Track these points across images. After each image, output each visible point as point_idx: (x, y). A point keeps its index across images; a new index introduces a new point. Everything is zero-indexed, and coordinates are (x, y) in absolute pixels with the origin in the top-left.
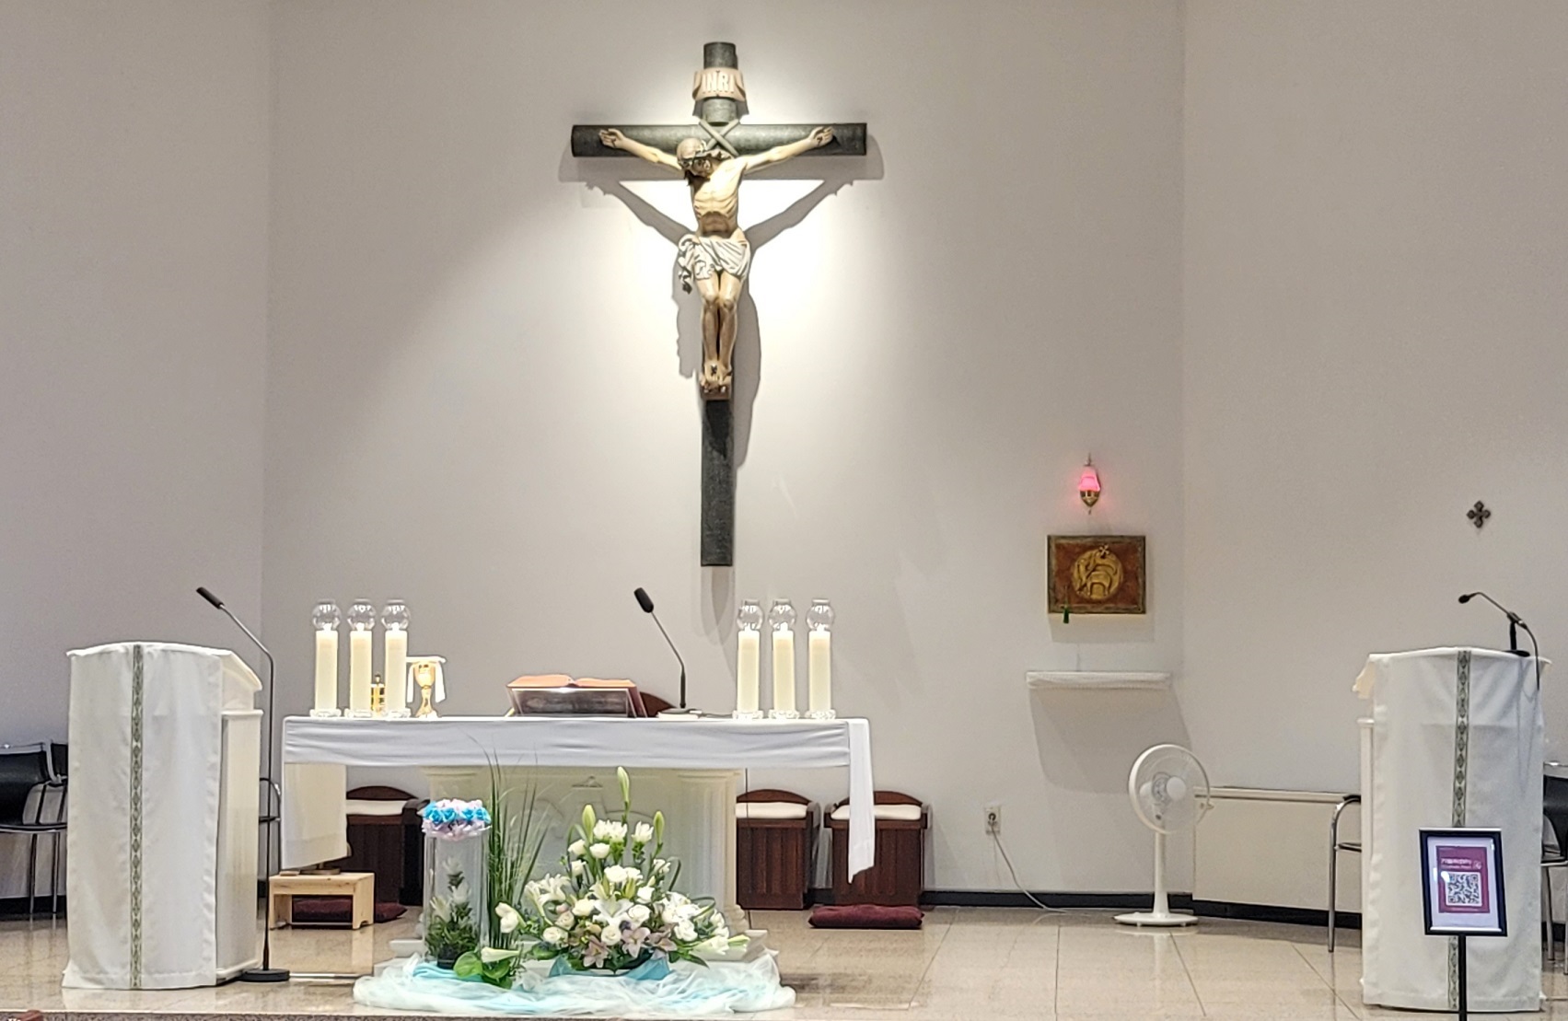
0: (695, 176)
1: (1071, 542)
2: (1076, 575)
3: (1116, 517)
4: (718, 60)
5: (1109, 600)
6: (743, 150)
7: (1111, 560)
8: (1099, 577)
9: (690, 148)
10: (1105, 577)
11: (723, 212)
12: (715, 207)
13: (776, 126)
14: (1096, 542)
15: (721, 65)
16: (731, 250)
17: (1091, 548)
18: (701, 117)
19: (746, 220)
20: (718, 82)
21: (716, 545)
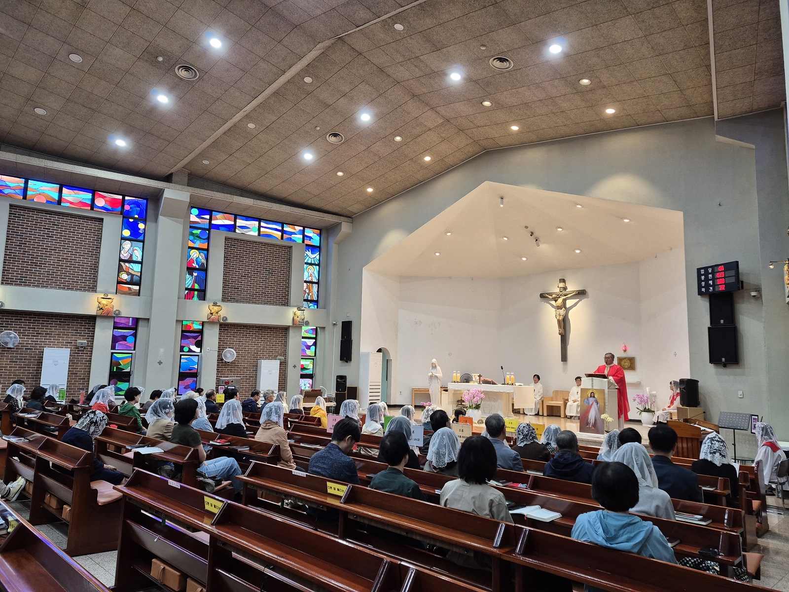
0: (556, 301)
1: (621, 358)
3: (630, 354)
5: (628, 368)
6: (565, 296)
7: (628, 361)
8: (626, 364)
9: (554, 296)
14: (625, 358)
16: (562, 312)
19: (567, 307)
20: (562, 285)
21: (564, 358)
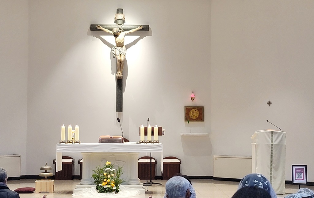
0: (116, 35)
1: (189, 107)
2: (190, 114)
3: (198, 103)
4: (120, 12)
5: (196, 119)
6: (125, 30)
7: (197, 111)
9: (115, 30)
10: (196, 114)
11: (121, 42)
12: (120, 41)
13: (131, 25)
15: (120, 13)
16: (123, 50)
17: (193, 109)
18: (116, 23)
20: (120, 16)
21: (119, 108)
